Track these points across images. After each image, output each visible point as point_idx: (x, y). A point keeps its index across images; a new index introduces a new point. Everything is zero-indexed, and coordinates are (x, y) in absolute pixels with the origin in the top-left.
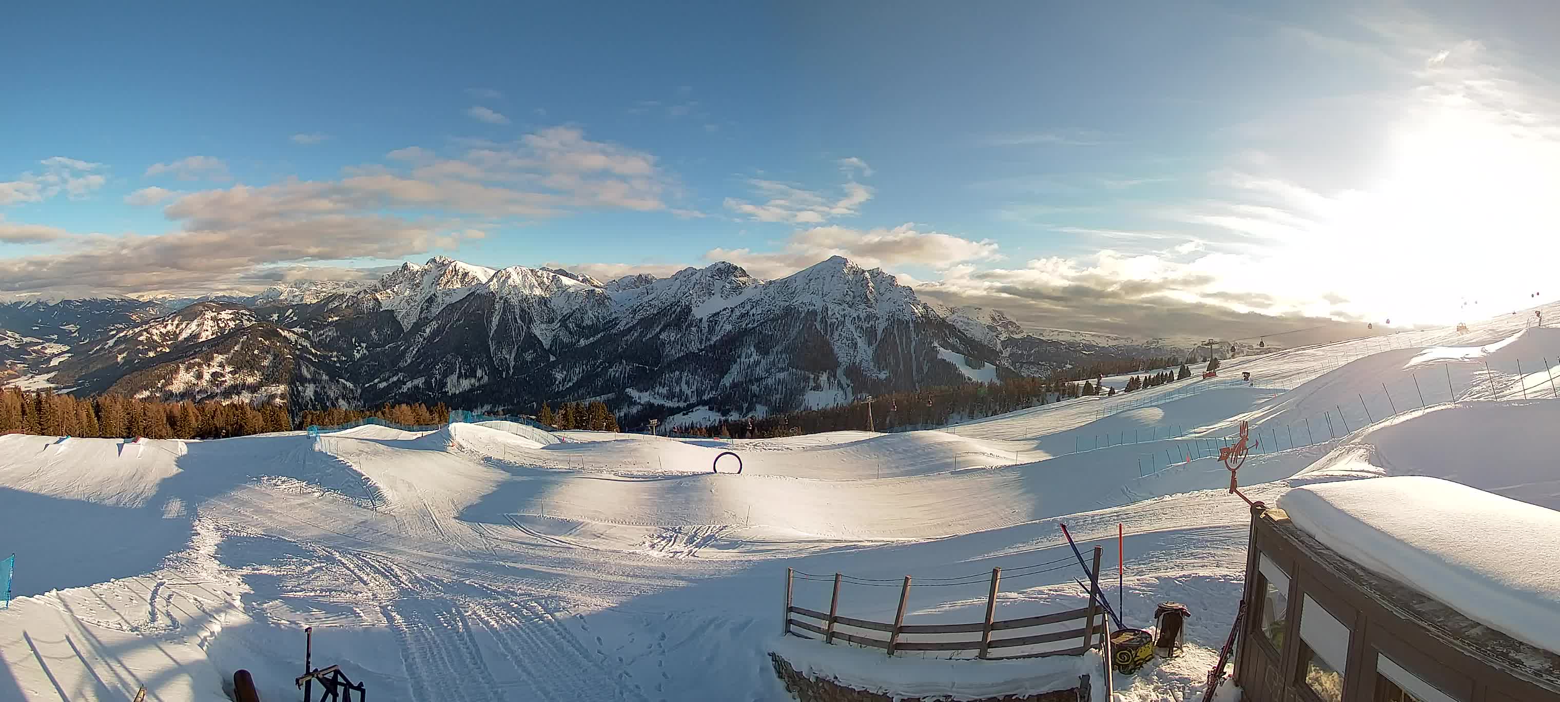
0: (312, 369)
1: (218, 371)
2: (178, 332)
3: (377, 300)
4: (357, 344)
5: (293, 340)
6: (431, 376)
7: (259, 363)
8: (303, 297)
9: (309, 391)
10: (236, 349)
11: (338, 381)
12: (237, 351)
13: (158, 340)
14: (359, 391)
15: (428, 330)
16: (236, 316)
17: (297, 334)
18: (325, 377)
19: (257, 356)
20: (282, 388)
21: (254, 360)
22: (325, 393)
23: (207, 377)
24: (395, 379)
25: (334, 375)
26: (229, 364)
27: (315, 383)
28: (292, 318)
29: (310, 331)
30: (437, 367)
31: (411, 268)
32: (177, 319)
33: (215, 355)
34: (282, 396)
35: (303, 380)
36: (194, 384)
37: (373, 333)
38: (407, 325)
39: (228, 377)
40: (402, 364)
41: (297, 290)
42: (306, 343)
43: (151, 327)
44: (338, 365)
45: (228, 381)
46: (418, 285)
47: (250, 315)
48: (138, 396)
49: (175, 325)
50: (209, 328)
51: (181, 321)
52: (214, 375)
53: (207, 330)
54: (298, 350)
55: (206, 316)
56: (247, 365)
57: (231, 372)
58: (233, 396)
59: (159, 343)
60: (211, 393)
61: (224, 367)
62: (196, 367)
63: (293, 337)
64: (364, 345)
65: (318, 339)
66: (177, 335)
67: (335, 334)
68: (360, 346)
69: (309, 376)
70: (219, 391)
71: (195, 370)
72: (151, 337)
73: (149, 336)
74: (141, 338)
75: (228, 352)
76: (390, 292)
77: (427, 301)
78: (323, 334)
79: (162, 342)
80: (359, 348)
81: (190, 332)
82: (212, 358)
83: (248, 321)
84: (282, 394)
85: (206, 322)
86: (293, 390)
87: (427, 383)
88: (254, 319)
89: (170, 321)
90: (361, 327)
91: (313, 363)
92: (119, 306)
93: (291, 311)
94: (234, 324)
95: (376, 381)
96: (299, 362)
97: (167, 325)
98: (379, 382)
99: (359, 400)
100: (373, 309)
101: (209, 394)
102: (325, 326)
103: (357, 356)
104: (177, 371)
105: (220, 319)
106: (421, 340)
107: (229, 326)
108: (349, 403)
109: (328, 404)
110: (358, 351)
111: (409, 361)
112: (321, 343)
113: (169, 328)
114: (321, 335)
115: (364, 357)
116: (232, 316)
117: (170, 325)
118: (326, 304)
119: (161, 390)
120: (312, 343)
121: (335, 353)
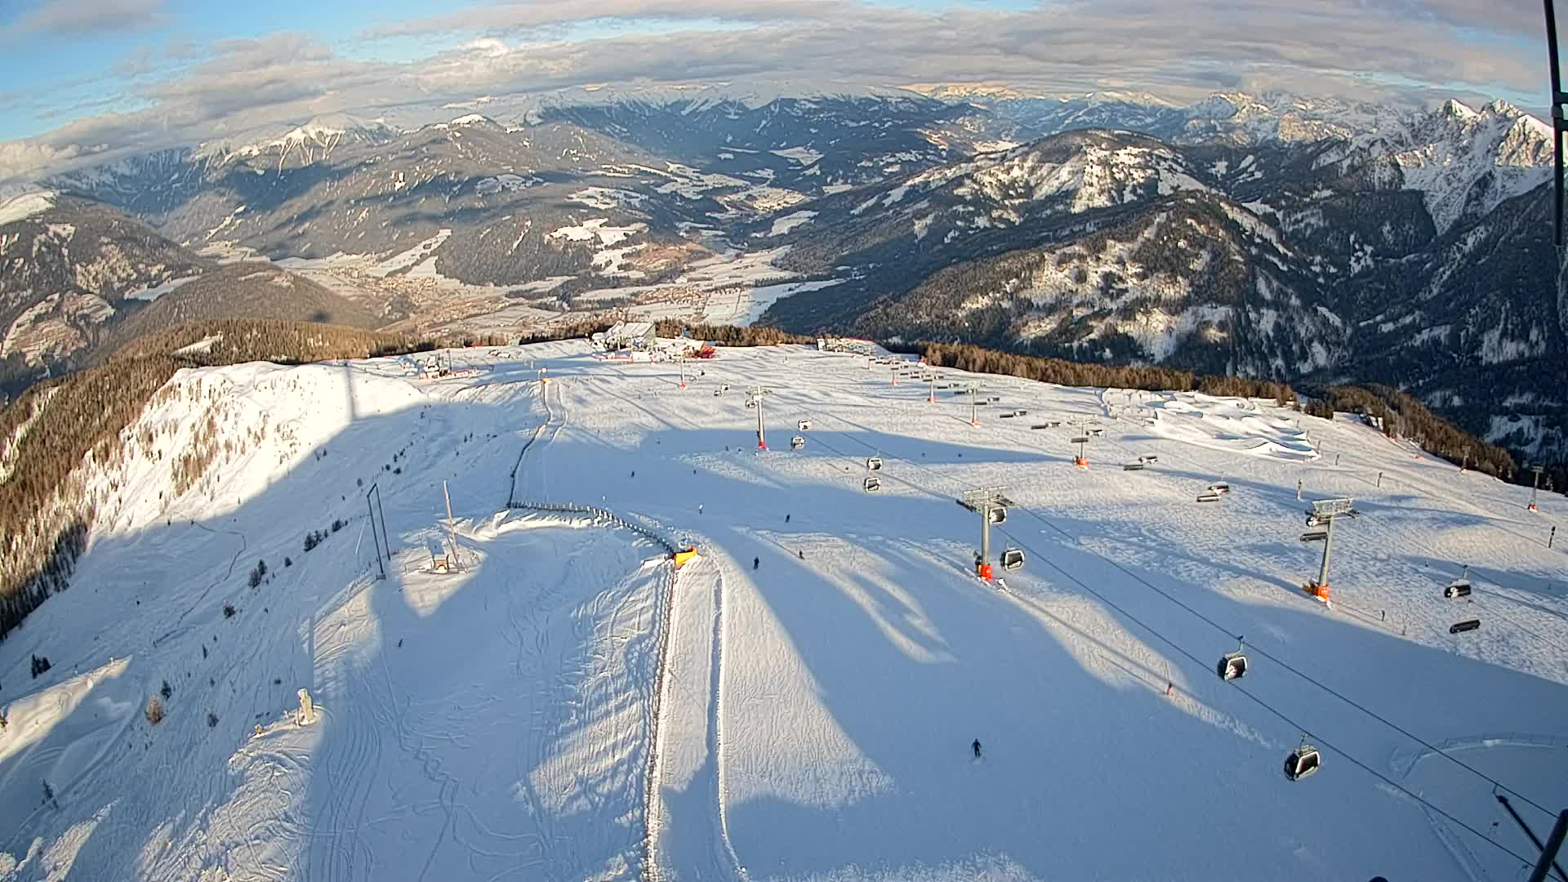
0: (1275, 284)
1: (1114, 271)
2: (1032, 183)
3: (1396, 166)
4: (1357, 247)
5: (1248, 228)
6: (1462, 325)
7: (1186, 264)
8: (1277, 124)
9: (1267, 322)
10: (1146, 235)
11: (1316, 311)
12: (1148, 240)
13: (993, 196)
14: (1349, 331)
15: (1470, 241)
16: (1147, 161)
17: (1256, 215)
18: (1295, 301)
19: (1183, 251)
20: (1222, 312)
21: (1178, 257)
22: (1293, 328)
23: (1094, 279)
24: (1408, 320)
25: (1311, 298)
26: (1134, 260)
27: (1277, 310)
28: (1252, 174)
29: (1279, 210)
30: (1473, 312)
31: (1459, 114)
32: (1031, 157)
33: (1110, 242)
34: (1222, 326)
35: (1258, 302)
36: (1071, 291)
37: (1387, 228)
38: (1443, 222)
39: (1131, 283)
40: (1423, 296)
41: (1265, 109)
42: (1270, 235)
43: (978, 169)
44: (1321, 280)
45: (1131, 291)
46: (1465, 150)
47: (1173, 160)
48: (969, 305)
49: (1026, 170)
50: (1095, 180)
51: (1039, 161)
52: (1108, 278)
53: (1091, 185)
54: (1257, 245)
55: (1089, 157)
56: (1166, 265)
57: (1137, 275)
58: (1138, 317)
59: (996, 202)
60: (1101, 310)
61: (1124, 265)
62: (1075, 261)
63: (1247, 222)
64: (1369, 249)
65: (1291, 229)
66: (1031, 188)
67: (1321, 224)
68: (1363, 250)
69: (1268, 296)
70: (1114, 307)
71: (1072, 266)
72: (981, 189)
73: (977, 187)
74: (960, 191)
75: (1133, 239)
76: (1419, 156)
77: (1478, 183)
78: (1302, 221)
79: (1003, 200)
80: (1360, 254)
81: (1056, 183)
82: (1104, 248)
83: (1169, 171)
84: (1220, 322)
85: (1088, 169)
86: (1239, 316)
87: (1454, 336)
88: (1180, 169)
89: (1016, 161)
90: (1366, 216)
91: (1279, 274)
92: (900, 114)
93: (1250, 158)
94: (1142, 175)
95: (1379, 318)
96: (1253, 269)
97: (1012, 167)
98: (1384, 322)
99: (1345, 348)
100: (1391, 183)
101: (1096, 309)
102: (1307, 205)
103: (1356, 268)
104: (1039, 265)
105: (1117, 165)
106: (1459, 256)
107: (1133, 179)
108: (1329, 351)
109: (1294, 348)
110: (1358, 260)
111: (1435, 291)
112: (1296, 237)
113: (1016, 172)
114: (1297, 222)
115: (1366, 272)
116: (1138, 160)
117: (1016, 168)
118: (1315, 155)
119: (1011, 296)
120: (1280, 234)
121: (1318, 258)
